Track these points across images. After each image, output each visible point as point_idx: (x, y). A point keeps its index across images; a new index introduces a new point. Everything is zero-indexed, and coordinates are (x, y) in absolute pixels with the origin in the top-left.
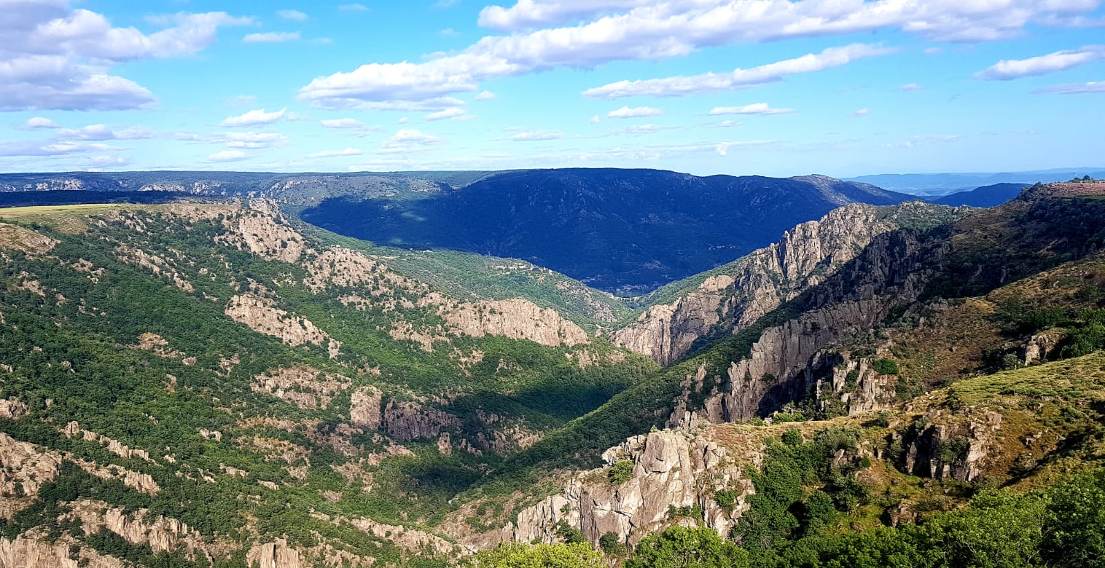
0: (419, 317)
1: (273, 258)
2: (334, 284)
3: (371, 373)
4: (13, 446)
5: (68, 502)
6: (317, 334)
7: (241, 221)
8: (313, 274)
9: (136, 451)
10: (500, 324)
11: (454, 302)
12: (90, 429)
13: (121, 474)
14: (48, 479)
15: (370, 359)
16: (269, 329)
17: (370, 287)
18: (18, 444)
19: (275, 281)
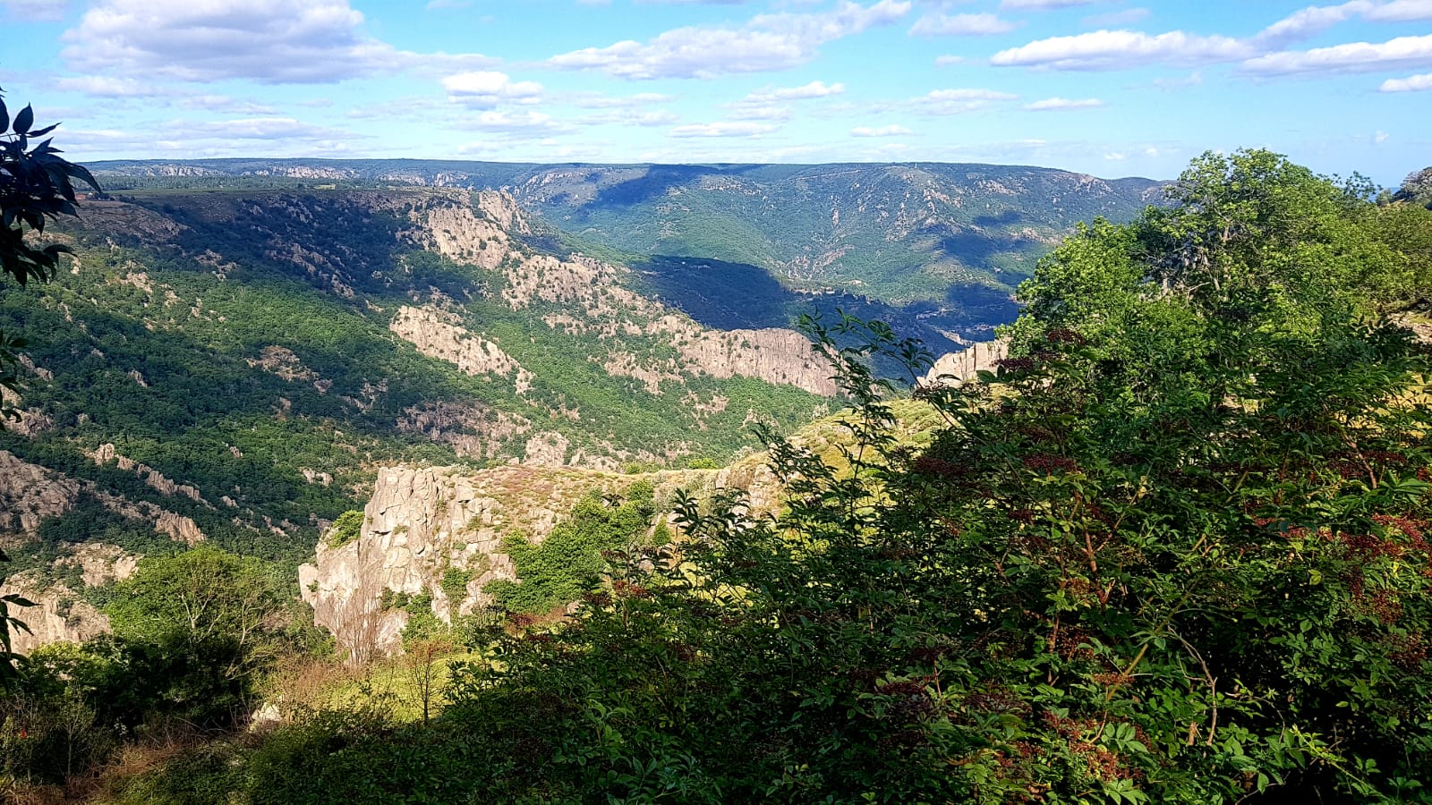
0: (645, 347)
1: (467, 262)
2: (540, 299)
3: (567, 416)
4: (16, 469)
5: (73, 542)
6: (502, 361)
7: (431, 213)
8: (514, 284)
9: (183, 487)
10: (754, 362)
11: (695, 329)
12: (127, 456)
13: (154, 514)
14: (54, 513)
15: (569, 397)
16: (442, 351)
17: (587, 304)
18: (24, 467)
19: (466, 292)
